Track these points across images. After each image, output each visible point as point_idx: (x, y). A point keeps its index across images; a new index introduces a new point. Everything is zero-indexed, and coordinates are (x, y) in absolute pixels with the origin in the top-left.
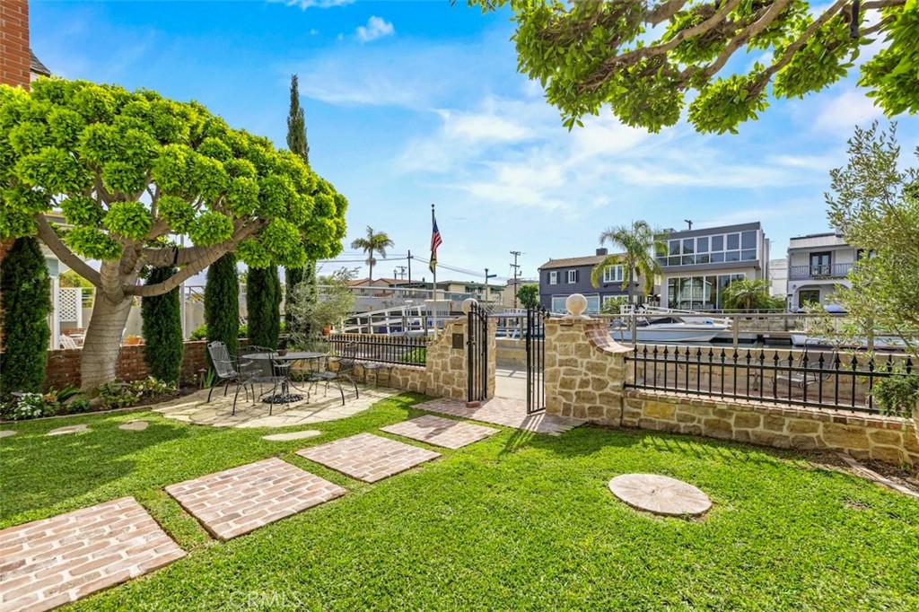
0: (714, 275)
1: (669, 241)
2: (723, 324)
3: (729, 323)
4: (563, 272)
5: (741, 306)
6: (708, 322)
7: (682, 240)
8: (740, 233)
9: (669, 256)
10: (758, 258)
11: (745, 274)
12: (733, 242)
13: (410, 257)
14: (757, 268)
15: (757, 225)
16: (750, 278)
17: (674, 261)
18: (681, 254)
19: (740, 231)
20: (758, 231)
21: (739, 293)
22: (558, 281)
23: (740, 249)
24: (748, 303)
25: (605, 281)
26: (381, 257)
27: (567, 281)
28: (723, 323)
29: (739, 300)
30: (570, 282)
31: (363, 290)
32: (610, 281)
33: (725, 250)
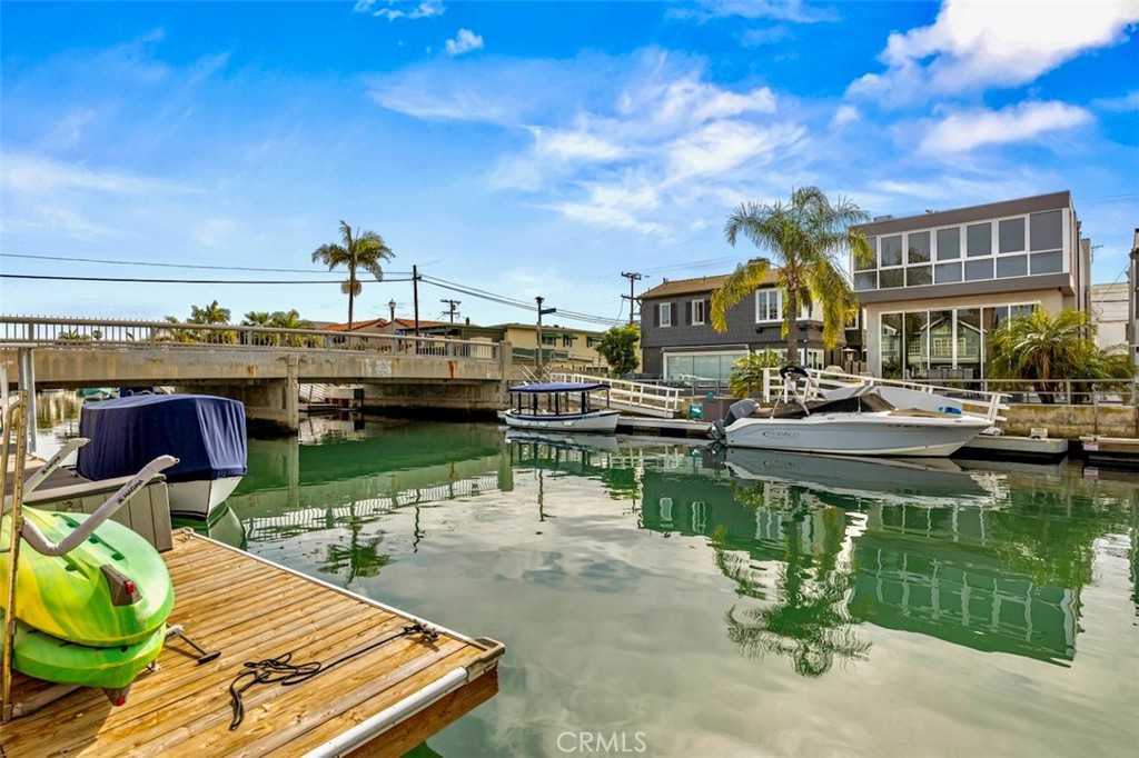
0: (975, 307)
1: (879, 238)
2: (987, 415)
3: (1000, 412)
4: (681, 302)
5: (1030, 372)
6: (949, 410)
7: (905, 235)
8: (1027, 217)
9: (880, 268)
10: (1066, 269)
11: (1039, 302)
12: (1011, 239)
13: (416, 278)
14: (1066, 293)
15: (1062, 199)
16: (1050, 309)
17: (890, 279)
18: (905, 264)
19: (1027, 212)
20: (1065, 211)
21: (1023, 342)
22: (674, 322)
23: (1027, 251)
24: (1046, 367)
25: (758, 321)
26: (372, 277)
27: (689, 321)
28: (984, 410)
29: (1023, 359)
30: (694, 323)
31: (364, 338)
32: (768, 320)
33: (995, 254)
